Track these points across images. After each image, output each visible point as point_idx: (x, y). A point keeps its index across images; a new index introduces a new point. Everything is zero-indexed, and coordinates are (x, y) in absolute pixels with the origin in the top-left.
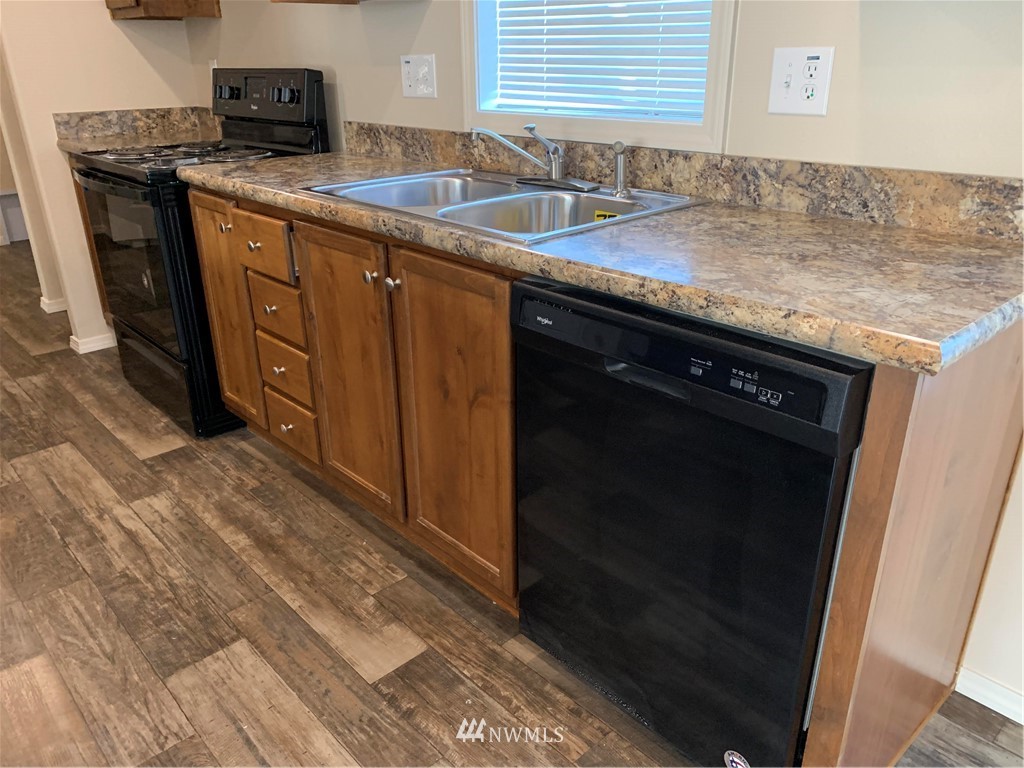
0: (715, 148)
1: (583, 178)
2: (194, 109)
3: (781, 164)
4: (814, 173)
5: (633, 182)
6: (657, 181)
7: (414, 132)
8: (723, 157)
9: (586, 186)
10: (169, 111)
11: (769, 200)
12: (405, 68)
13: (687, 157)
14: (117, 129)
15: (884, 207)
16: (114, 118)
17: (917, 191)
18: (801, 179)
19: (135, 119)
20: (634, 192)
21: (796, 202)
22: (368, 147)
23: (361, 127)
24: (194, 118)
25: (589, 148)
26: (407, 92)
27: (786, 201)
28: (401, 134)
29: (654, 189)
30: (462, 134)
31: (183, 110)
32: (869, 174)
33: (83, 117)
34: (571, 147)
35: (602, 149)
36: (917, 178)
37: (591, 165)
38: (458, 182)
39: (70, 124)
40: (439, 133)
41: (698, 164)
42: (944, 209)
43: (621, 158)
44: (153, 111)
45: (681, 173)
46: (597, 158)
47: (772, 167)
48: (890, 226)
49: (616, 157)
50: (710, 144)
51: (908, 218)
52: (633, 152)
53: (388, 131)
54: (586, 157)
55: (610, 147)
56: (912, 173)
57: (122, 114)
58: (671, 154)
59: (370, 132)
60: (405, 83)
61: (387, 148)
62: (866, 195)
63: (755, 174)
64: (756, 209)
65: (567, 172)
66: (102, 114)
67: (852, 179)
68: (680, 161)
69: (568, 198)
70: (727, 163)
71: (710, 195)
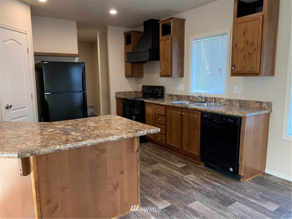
0: (227, 98)
1: (207, 102)
2: (135, 91)
3: (235, 100)
4: (240, 101)
5: (215, 102)
6: (219, 102)
7: (179, 95)
8: (228, 99)
9: (208, 103)
10: (131, 92)
11: (234, 104)
12: (178, 86)
13: (223, 99)
14: (123, 94)
15: (248, 105)
16: (123, 93)
17: (252, 103)
18: (238, 102)
19: (126, 93)
20: (215, 103)
21: (238, 104)
22: (170, 98)
23: (169, 95)
24: (135, 93)
25: (209, 98)
26: (178, 90)
27: (236, 104)
28: (177, 96)
29: (218, 103)
30: (188, 96)
31: (133, 91)
32: (246, 101)
33: (119, 92)
34: (206, 98)
35: (210, 98)
36: (252, 101)
37: (209, 100)
38: (188, 102)
39: (117, 93)
40: (184, 96)
41: (225, 100)
42: (255, 105)
43: (214, 99)
44: (129, 92)
45: (222, 101)
46: (210, 99)
47: (234, 100)
48: (249, 107)
49: (213, 99)
50: (226, 97)
51: (251, 106)
52: (215, 98)
53: (174, 95)
54: (208, 99)
55: (212, 98)
56: (251, 101)
57: (125, 92)
58: (221, 98)
59: (171, 95)
60: (178, 88)
61: (174, 98)
62: (246, 103)
63: (232, 101)
64: (233, 105)
65: (205, 101)
66: (122, 92)
67: (244, 101)
68: (222, 99)
69: (206, 104)
70: (228, 100)
71: (226, 104)
